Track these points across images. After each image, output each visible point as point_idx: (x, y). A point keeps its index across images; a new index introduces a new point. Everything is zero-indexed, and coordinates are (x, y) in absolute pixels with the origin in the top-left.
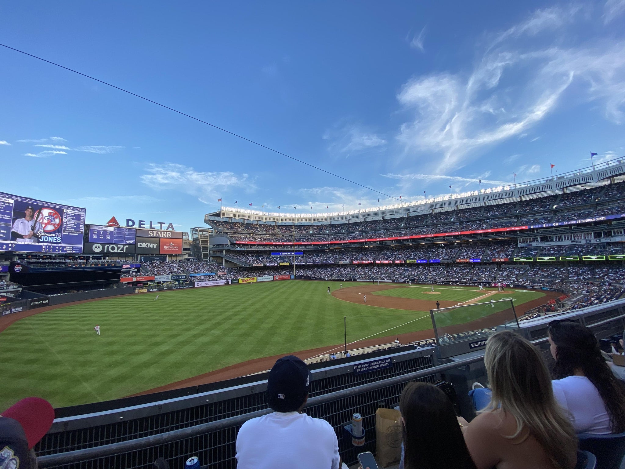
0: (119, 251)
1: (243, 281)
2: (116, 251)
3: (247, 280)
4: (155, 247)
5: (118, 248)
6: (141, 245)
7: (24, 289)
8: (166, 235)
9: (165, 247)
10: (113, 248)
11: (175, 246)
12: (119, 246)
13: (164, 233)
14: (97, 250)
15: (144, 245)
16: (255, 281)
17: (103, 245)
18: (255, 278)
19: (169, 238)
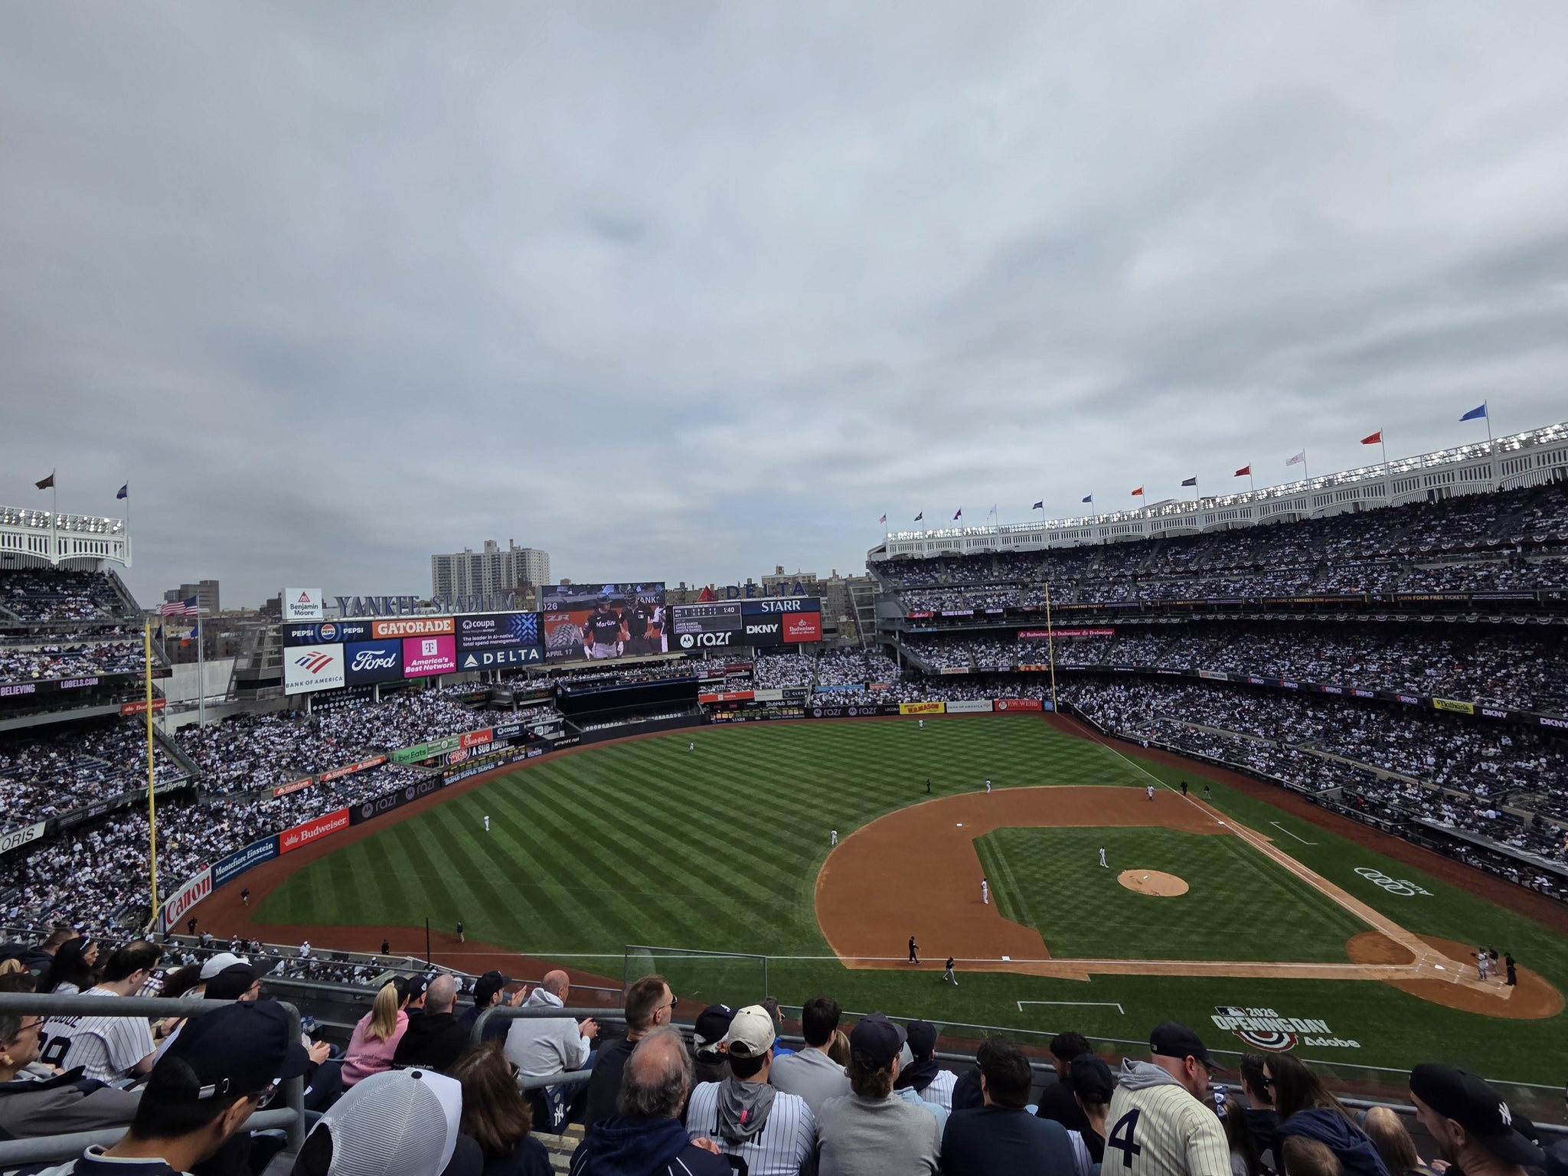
0: (718, 643)
1: (910, 710)
2: (714, 643)
3: (921, 709)
4: (774, 631)
5: (717, 638)
6: (751, 630)
7: (565, 719)
8: (792, 606)
9: (791, 629)
10: (709, 640)
11: (808, 626)
12: (718, 634)
13: (788, 604)
14: (687, 645)
15: (756, 629)
16: (941, 710)
17: (695, 635)
18: (941, 705)
19: (796, 611)
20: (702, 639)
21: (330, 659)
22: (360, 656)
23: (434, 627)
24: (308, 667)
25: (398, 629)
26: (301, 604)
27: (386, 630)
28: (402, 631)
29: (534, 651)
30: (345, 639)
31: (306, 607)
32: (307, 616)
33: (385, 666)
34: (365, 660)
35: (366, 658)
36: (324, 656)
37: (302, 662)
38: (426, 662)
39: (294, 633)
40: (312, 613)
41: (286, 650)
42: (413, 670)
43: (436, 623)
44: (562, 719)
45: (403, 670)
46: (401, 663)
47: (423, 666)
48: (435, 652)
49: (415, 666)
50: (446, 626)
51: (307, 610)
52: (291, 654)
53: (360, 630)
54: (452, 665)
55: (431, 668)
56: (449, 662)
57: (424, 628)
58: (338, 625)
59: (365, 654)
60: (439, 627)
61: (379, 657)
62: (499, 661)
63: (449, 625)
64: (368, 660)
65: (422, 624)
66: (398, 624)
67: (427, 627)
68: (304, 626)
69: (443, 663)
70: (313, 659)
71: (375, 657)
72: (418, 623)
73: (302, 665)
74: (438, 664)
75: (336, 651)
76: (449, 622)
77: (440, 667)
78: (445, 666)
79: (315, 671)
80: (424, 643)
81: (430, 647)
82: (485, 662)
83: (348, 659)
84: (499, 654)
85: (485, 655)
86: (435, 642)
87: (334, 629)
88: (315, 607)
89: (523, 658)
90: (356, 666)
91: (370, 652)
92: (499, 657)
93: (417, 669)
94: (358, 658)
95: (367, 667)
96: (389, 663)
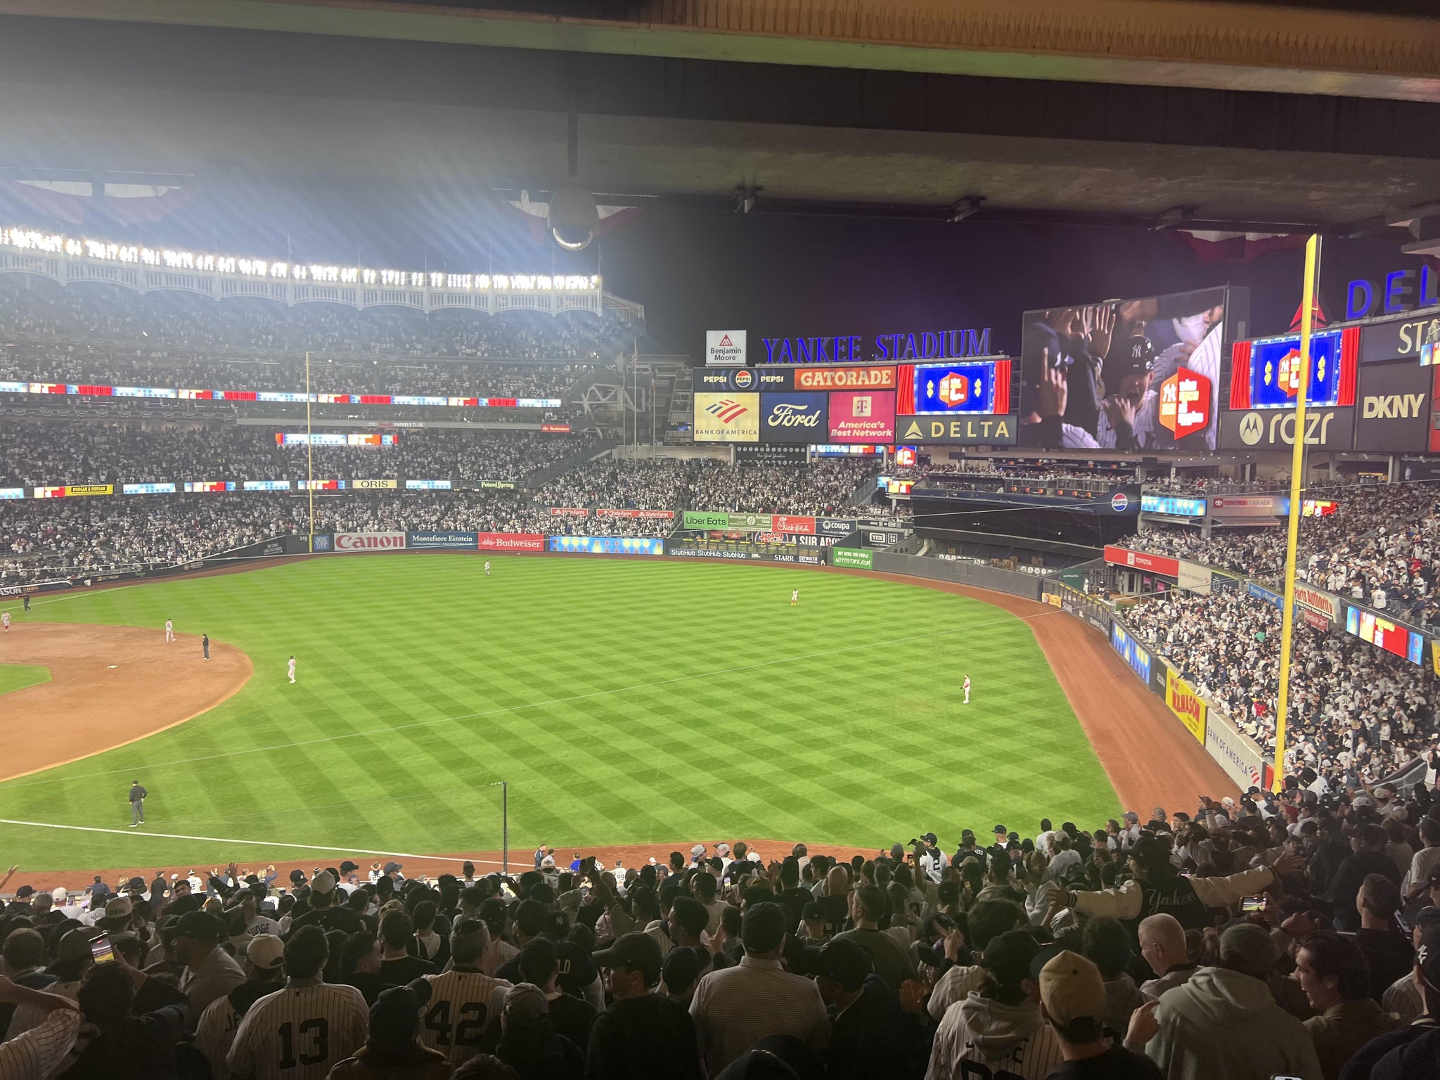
6: (1372, 407)
10: (1291, 428)
14: (1251, 439)
15: (1381, 407)
20: (1278, 423)
21: (744, 410)
22: (778, 409)
23: (870, 380)
24: (720, 416)
25: (825, 379)
26: (722, 348)
27: (810, 380)
28: (829, 383)
29: (1002, 424)
30: (762, 388)
31: (728, 352)
32: (729, 361)
33: (807, 425)
34: (783, 415)
35: (785, 413)
36: (738, 406)
37: (714, 409)
38: (856, 425)
39: (706, 379)
40: (734, 358)
41: (697, 395)
42: (840, 433)
43: (873, 373)
44: (911, 531)
45: (828, 432)
46: (824, 422)
47: (852, 430)
48: (868, 412)
49: (842, 429)
50: (885, 377)
51: (729, 355)
52: (702, 400)
53: (780, 379)
54: (889, 433)
55: (862, 434)
56: (885, 429)
57: (857, 380)
58: (755, 372)
59: (784, 408)
60: (876, 379)
61: (801, 413)
62: (952, 435)
63: (889, 377)
64: (788, 416)
65: (855, 374)
66: (825, 374)
67: (861, 379)
68: (717, 371)
69: (878, 429)
70: (725, 408)
71: (795, 412)
72: (849, 373)
73: (713, 412)
74: (871, 429)
75: (751, 401)
76: (889, 372)
77: (873, 433)
78: (879, 434)
79: (727, 421)
80: (856, 399)
81: (864, 406)
82: (933, 435)
83: (765, 412)
84: (953, 424)
85: (934, 424)
86: (869, 399)
87: (750, 377)
88: (738, 351)
89: (986, 435)
90: (773, 420)
91: (790, 406)
92: (953, 429)
93: (844, 434)
94: (776, 412)
95: (785, 423)
96: (811, 421)
